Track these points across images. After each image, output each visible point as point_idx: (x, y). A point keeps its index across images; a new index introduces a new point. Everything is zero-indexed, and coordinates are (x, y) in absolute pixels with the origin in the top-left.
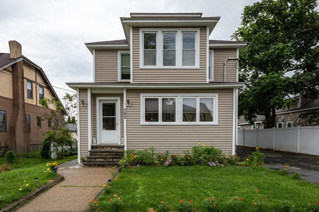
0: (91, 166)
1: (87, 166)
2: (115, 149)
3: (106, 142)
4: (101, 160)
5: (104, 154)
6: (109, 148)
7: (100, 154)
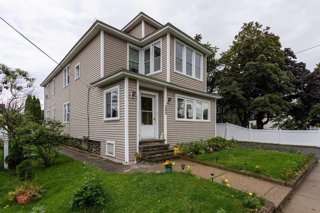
0: (159, 162)
1: (155, 163)
2: (158, 143)
3: (145, 137)
4: (159, 155)
5: (156, 149)
6: (153, 143)
7: (152, 149)
